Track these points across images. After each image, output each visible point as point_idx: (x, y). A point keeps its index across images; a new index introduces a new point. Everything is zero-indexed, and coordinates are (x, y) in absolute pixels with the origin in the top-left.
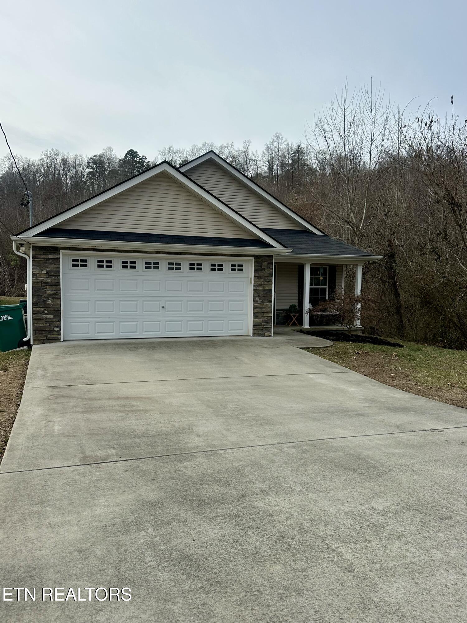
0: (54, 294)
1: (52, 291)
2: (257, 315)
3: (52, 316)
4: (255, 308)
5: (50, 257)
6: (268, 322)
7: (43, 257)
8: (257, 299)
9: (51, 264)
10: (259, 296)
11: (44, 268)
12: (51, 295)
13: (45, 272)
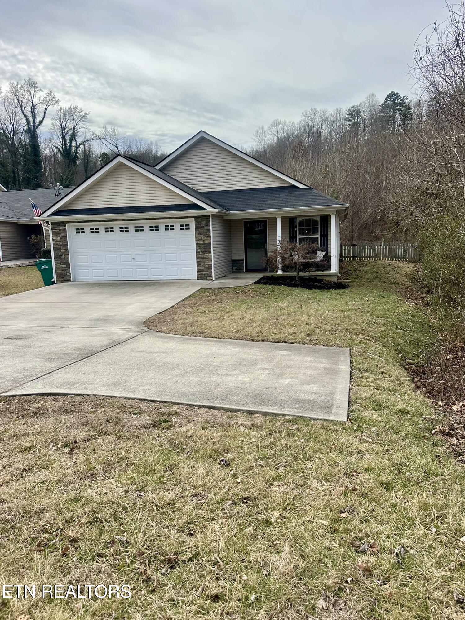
0: (65, 252)
1: (63, 250)
2: (199, 263)
3: (65, 266)
4: (198, 258)
5: (61, 228)
6: (210, 268)
7: (57, 228)
8: (199, 250)
9: (62, 233)
10: (200, 248)
11: (58, 236)
12: (63, 252)
13: (59, 238)
